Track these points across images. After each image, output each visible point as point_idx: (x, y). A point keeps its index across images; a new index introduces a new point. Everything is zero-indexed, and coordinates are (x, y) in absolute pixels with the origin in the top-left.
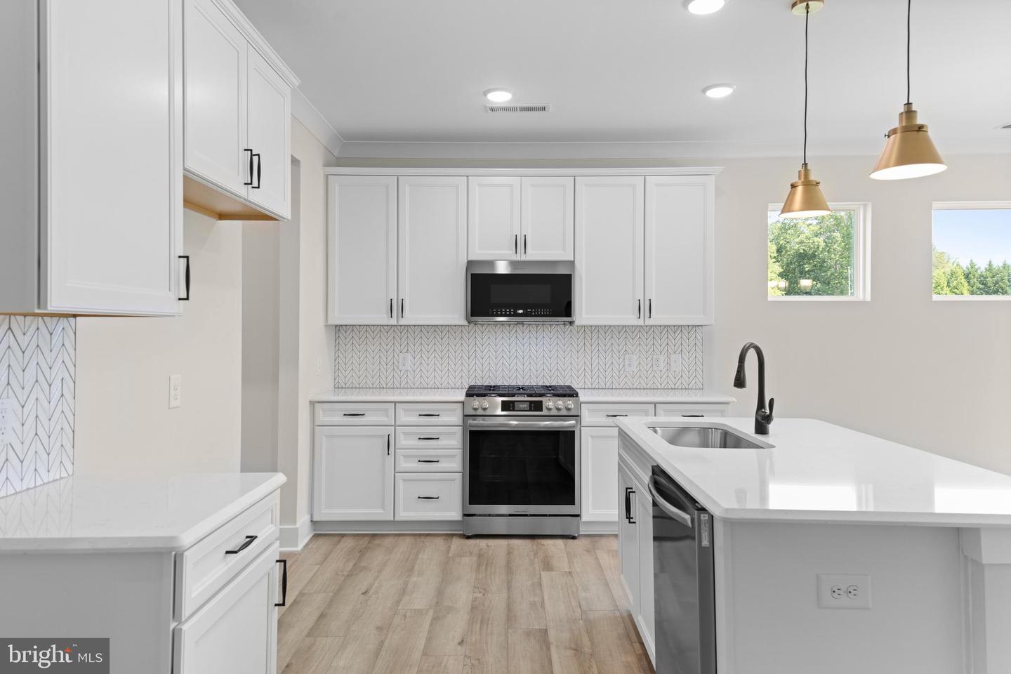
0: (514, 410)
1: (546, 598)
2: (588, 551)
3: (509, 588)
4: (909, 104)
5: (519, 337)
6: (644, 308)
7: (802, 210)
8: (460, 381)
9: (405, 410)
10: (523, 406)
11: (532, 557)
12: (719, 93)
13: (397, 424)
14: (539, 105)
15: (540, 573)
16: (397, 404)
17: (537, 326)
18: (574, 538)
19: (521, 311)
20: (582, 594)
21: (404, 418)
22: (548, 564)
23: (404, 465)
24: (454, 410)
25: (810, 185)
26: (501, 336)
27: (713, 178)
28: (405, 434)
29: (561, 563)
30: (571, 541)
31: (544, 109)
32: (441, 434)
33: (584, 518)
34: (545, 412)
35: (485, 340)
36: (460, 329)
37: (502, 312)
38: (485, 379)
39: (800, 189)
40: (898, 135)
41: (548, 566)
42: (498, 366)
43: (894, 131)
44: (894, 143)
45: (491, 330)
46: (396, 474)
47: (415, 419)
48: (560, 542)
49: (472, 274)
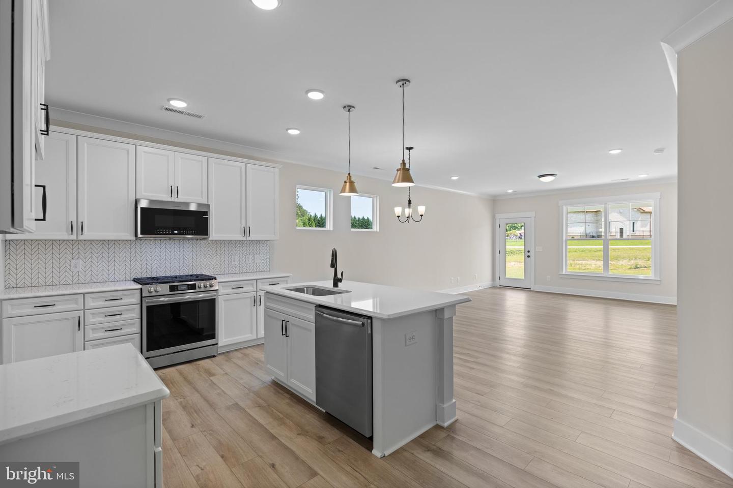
0: (178, 291)
1: (223, 389)
2: (227, 361)
3: (197, 391)
4: (403, 160)
5: (167, 247)
6: (246, 231)
7: (349, 192)
8: (124, 276)
9: (92, 298)
10: (185, 287)
11: (198, 372)
12: (294, 132)
13: (86, 308)
14: (199, 114)
15: (210, 379)
16: (86, 295)
17: (179, 240)
18: (214, 356)
19: (176, 232)
20: (241, 382)
21: (90, 303)
22: (210, 373)
23: (91, 335)
24: (133, 295)
25: (352, 183)
26: (155, 246)
27: (278, 169)
28: (93, 314)
29: (217, 370)
30: (213, 358)
31: (200, 117)
32: (122, 311)
33: (220, 345)
34: (197, 290)
35: (143, 249)
36: (124, 243)
37: (163, 232)
38: (143, 274)
39: (348, 184)
40: (401, 171)
41: (211, 374)
42: (152, 265)
43: (400, 169)
44: (400, 174)
45: (147, 242)
46: (86, 343)
47: (102, 303)
48: (207, 360)
49: (141, 208)
